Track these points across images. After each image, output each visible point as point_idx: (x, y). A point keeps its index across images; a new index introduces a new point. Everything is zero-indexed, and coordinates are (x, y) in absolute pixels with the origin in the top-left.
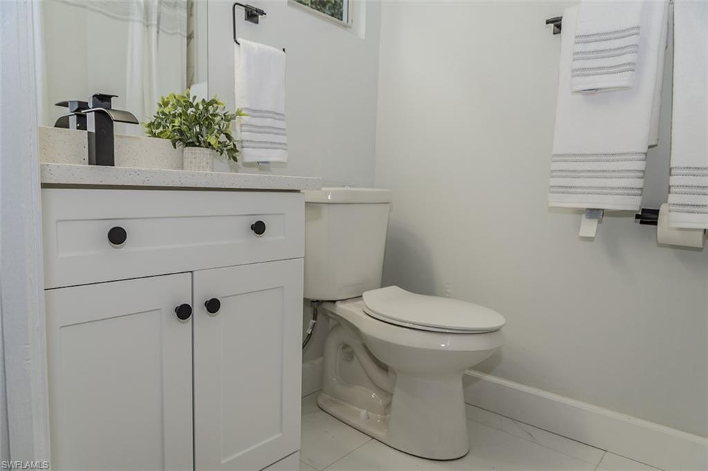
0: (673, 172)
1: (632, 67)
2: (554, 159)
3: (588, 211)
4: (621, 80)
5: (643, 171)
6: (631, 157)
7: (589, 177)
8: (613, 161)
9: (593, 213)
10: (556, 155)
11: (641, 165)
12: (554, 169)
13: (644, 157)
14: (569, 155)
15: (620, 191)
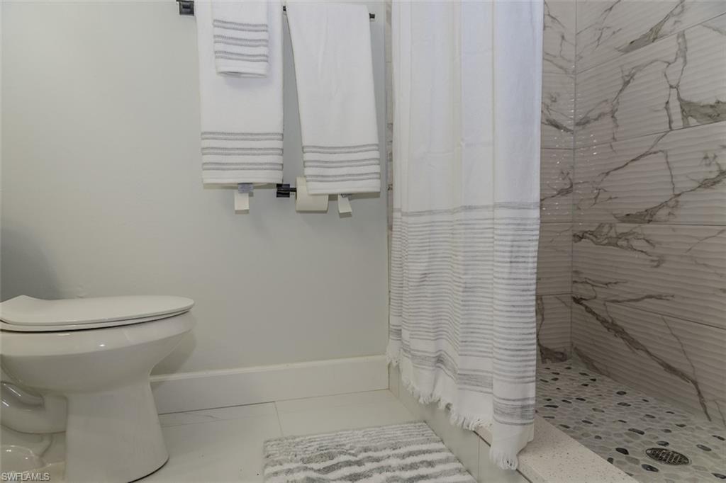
0: (305, 150)
1: (265, 58)
2: (204, 136)
3: (240, 186)
4: (258, 68)
5: (282, 150)
6: (273, 137)
7: (239, 154)
8: (258, 140)
9: (245, 187)
10: (205, 133)
11: (278, 144)
12: (205, 146)
13: (281, 137)
14: (219, 133)
15: (267, 166)
